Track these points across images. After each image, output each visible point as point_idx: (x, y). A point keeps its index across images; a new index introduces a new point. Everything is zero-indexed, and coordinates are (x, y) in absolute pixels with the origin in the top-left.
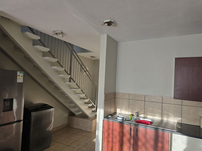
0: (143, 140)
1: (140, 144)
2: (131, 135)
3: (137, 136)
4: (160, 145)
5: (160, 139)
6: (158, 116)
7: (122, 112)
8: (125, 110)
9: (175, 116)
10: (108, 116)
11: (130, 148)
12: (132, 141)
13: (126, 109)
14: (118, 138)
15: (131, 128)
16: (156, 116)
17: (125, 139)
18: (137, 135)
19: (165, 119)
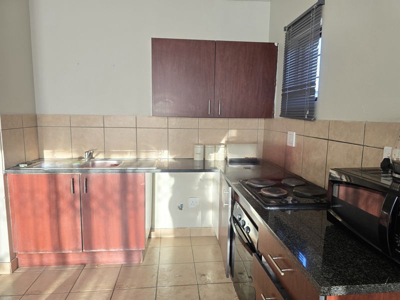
0: (101, 196)
1: (94, 205)
2: (74, 192)
3: (86, 192)
4: (130, 197)
5: (130, 188)
6: (129, 153)
7: (55, 155)
8: (63, 151)
9: (158, 149)
10: (18, 165)
11: (74, 219)
12: (78, 204)
13: (65, 149)
14: (46, 205)
15: (73, 179)
16: (126, 153)
17: (63, 204)
18: (86, 190)
19: (143, 156)
